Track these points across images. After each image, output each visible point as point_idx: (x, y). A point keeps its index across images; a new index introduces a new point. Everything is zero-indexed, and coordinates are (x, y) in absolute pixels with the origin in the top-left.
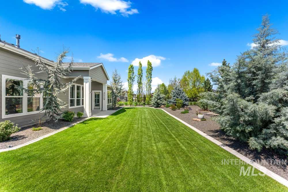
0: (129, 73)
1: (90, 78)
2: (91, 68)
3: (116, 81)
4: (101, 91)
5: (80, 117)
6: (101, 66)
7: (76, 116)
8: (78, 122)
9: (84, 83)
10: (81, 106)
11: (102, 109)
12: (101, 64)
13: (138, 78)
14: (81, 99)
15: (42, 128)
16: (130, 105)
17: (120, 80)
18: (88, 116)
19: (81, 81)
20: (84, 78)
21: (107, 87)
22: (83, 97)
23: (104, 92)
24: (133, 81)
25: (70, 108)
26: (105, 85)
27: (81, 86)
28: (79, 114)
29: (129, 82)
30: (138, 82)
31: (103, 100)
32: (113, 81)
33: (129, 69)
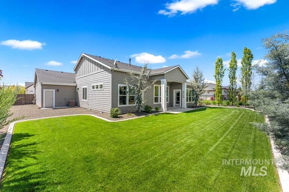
0: (216, 68)
1: (165, 80)
2: (165, 72)
3: (198, 79)
4: (180, 90)
5: (157, 110)
6: (178, 68)
7: (154, 110)
8: (153, 114)
9: (161, 84)
10: (159, 103)
11: (181, 106)
12: (178, 66)
13: (231, 72)
14: (159, 97)
15: (132, 114)
16: (218, 105)
17: (202, 77)
18: (164, 111)
19: (159, 83)
20: (162, 80)
21: (187, 86)
22: (160, 96)
23: (183, 91)
24: (222, 76)
25: (154, 103)
26: (184, 84)
27: (159, 86)
28: (156, 109)
29: (216, 78)
30: (229, 77)
31: (183, 98)
32: (194, 79)
33: (217, 63)
